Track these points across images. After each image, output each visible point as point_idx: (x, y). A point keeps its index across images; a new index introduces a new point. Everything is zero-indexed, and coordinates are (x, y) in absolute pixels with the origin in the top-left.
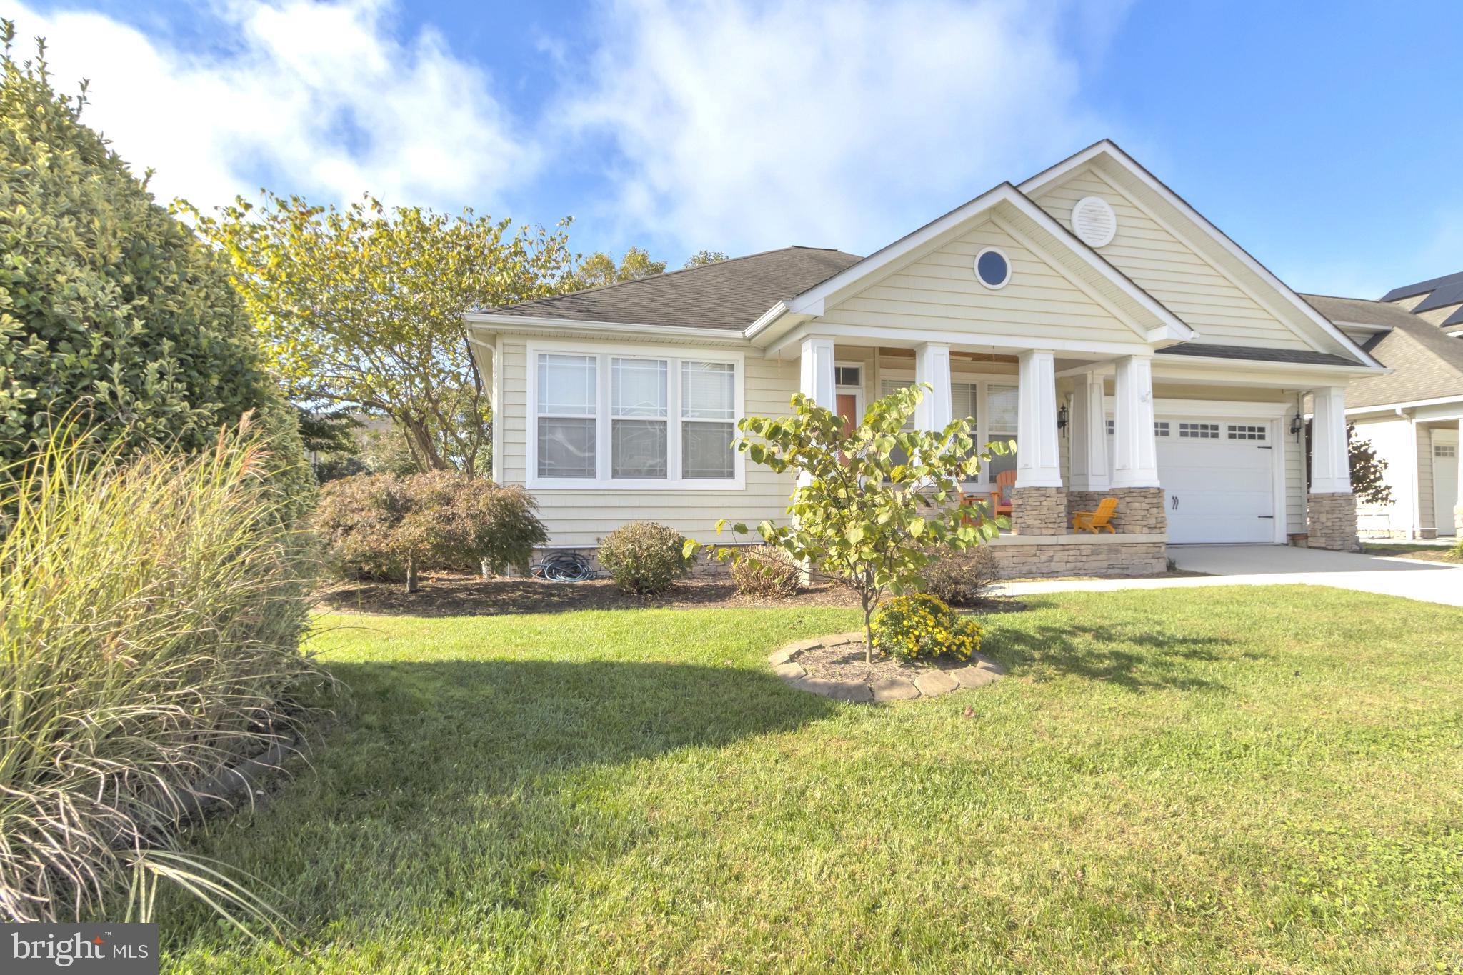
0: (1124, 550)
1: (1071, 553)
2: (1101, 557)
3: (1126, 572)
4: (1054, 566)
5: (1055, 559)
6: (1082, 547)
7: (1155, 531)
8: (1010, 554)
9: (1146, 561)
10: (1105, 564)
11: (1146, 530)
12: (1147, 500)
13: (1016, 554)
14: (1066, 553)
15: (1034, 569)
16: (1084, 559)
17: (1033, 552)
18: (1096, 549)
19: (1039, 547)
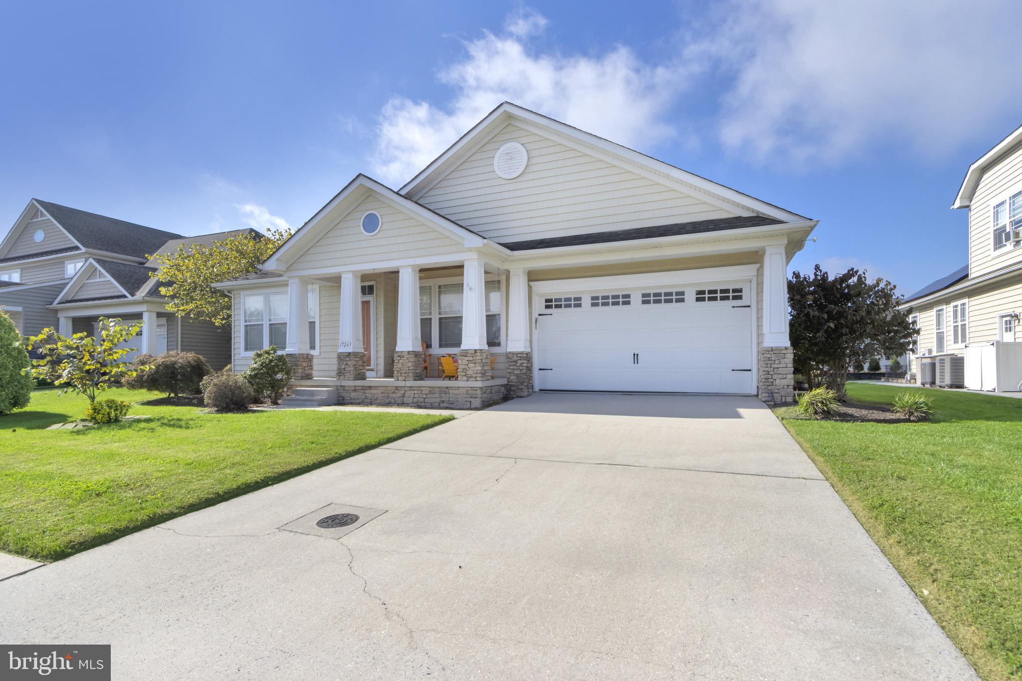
0: (450, 391)
1: (416, 392)
2: (435, 396)
3: (452, 406)
4: (406, 400)
5: (406, 395)
6: (422, 389)
7: (471, 379)
8: (380, 392)
9: (466, 399)
10: (438, 400)
11: (465, 378)
12: (467, 358)
13: (383, 391)
14: (413, 392)
15: (393, 401)
16: (424, 396)
17: (392, 391)
18: (432, 390)
19: (397, 388)
